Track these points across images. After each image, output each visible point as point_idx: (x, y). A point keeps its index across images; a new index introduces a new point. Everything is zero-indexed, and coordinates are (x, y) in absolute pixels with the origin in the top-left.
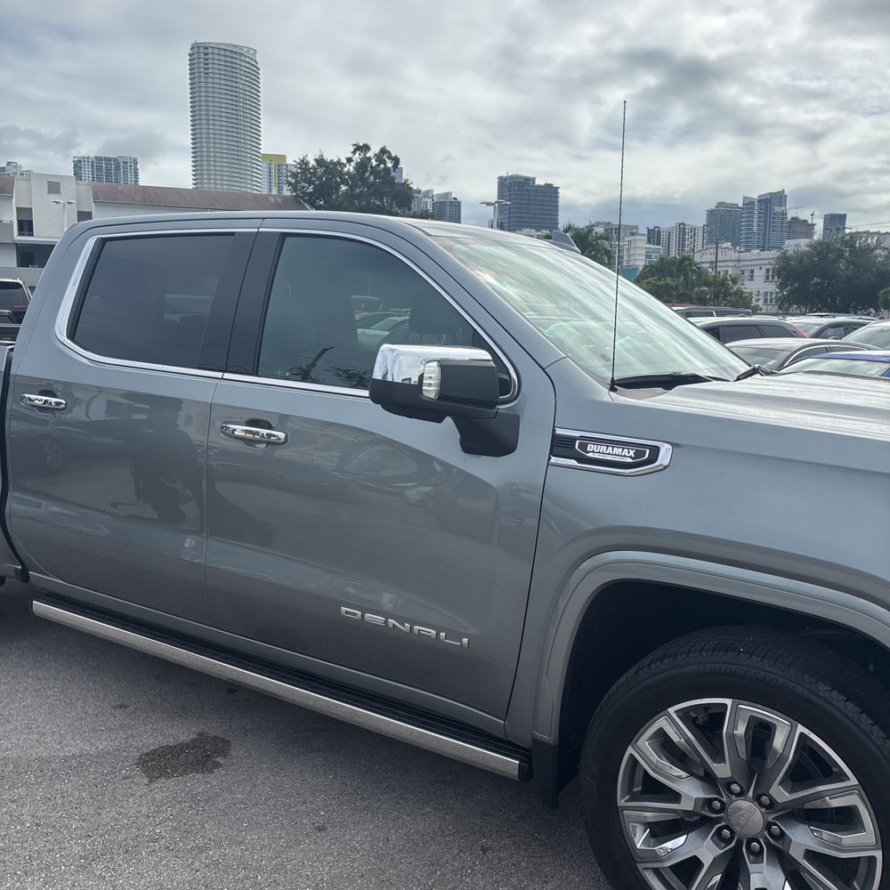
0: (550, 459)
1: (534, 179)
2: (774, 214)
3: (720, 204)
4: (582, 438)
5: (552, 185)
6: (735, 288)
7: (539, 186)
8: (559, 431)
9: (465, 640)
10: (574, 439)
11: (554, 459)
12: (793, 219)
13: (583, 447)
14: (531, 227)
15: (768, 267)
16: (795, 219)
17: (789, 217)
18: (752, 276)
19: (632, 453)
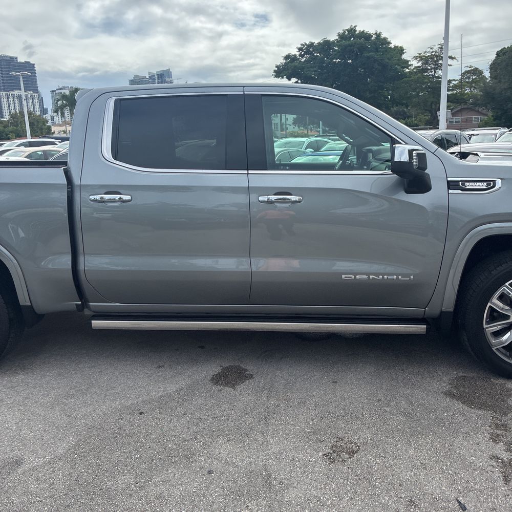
0: (448, 191)
1: (16, 58)
3: (136, 76)
4: (461, 181)
5: (30, 62)
7: (20, 63)
8: (449, 179)
9: (412, 277)
10: (459, 181)
11: (451, 191)
13: (463, 184)
19: (485, 184)
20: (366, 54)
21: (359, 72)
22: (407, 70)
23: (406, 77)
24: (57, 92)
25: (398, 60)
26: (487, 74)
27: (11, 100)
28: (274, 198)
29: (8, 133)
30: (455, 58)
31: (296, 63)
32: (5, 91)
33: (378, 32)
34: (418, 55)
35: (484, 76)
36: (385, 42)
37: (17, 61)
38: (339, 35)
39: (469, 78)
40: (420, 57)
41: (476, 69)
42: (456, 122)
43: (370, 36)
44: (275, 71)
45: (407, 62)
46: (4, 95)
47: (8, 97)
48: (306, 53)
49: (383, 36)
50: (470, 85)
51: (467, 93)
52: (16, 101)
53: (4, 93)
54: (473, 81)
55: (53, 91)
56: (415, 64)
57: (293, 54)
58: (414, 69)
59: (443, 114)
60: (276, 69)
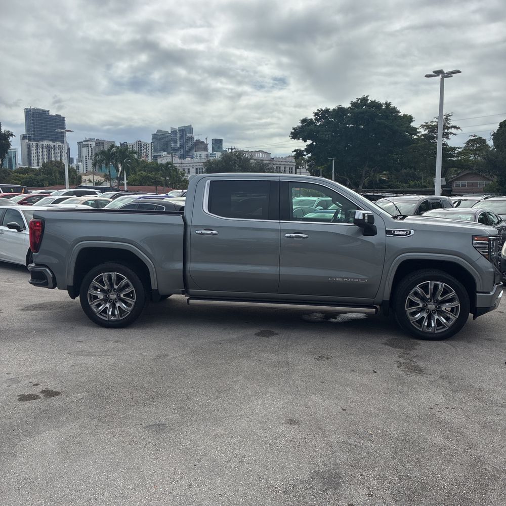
0: (386, 235)
1: (48, 111)
2: (187, 137)
3: (159, 131)
5: (60, 116)
6: (183, 179)
7: (52, 116)
8: (386, 229)
9: (366, 280)
10: (392, 230)
12: (197, 140)
13: (394, 232)
14: (50, 140)
15: (197, 167)
16: (198, 141)
17: (195, 139)
18: (189, 172)
19: (405, 232)
20: (377, 121)
21: (370, 136)
22: (415, 137)
23: (414, 143)
24: (84, 143)
25: (407, 127)
26: (490, 143)
27: (40, 150)
28: (293, 235)
29: (39, 180)
30: (459, 128)
31: (312, 127)
32: (35, 141)
33: (388, 102)
34: (425, 124)
35: (487, 145)
36: (395, 111)
37: (49, 113)
38: (352, 103)
39: (473, 146)
40: (426, 126)
41: (480, 138)
42: (462, 185)
43: (380, 105)
44: (292, 133)
45: (416, 129)
46: (34, 144)
47: (37, 147)
48: (321, 118)
49: (392, 106)
50: (474, 152)
51: (471, 160)
52: (45, 150)
53: (34, 143)
54: (477, 149)
55: (79, 143)
56: (423, 132)
57: (309, 118)
58: (421, 136)
59: (438, 180)
60: (293, 131)
